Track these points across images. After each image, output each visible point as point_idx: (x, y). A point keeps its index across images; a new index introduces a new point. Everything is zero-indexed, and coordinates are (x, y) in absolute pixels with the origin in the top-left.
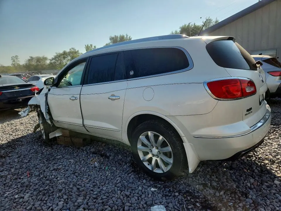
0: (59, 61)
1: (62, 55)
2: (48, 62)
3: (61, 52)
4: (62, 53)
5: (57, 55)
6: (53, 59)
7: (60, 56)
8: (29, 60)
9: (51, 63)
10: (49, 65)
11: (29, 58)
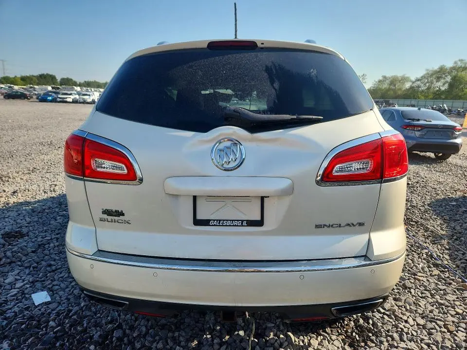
0: (427, 84)
1: (436, 72)
2: (408, 85)
3: (436, 67)
4: (436, 71)
5: (428, 74)
6: (418, 80)
7: (432, 75)
8: (380, 81)
9: (412, 88)
10: (408, 90)
11: (381, 78)
